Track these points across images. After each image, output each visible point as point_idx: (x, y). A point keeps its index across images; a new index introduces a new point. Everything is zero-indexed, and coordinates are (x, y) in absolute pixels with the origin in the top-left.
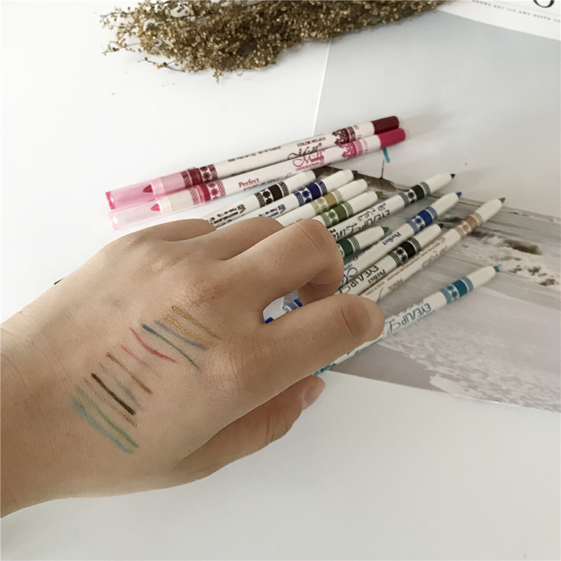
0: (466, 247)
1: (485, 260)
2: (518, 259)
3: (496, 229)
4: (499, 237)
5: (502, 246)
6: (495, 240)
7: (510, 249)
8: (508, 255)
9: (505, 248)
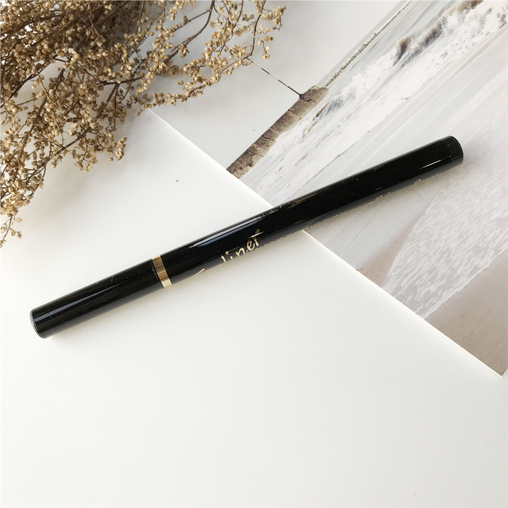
0: (446, 54)
1: (473, 45)
2: (490, 10)
3: (438, 12)
4: (451, 14)
5: (464, 18)
6: (453, 20)
7: (472, 11)
8: (479, 17)
9: (468, 16)
